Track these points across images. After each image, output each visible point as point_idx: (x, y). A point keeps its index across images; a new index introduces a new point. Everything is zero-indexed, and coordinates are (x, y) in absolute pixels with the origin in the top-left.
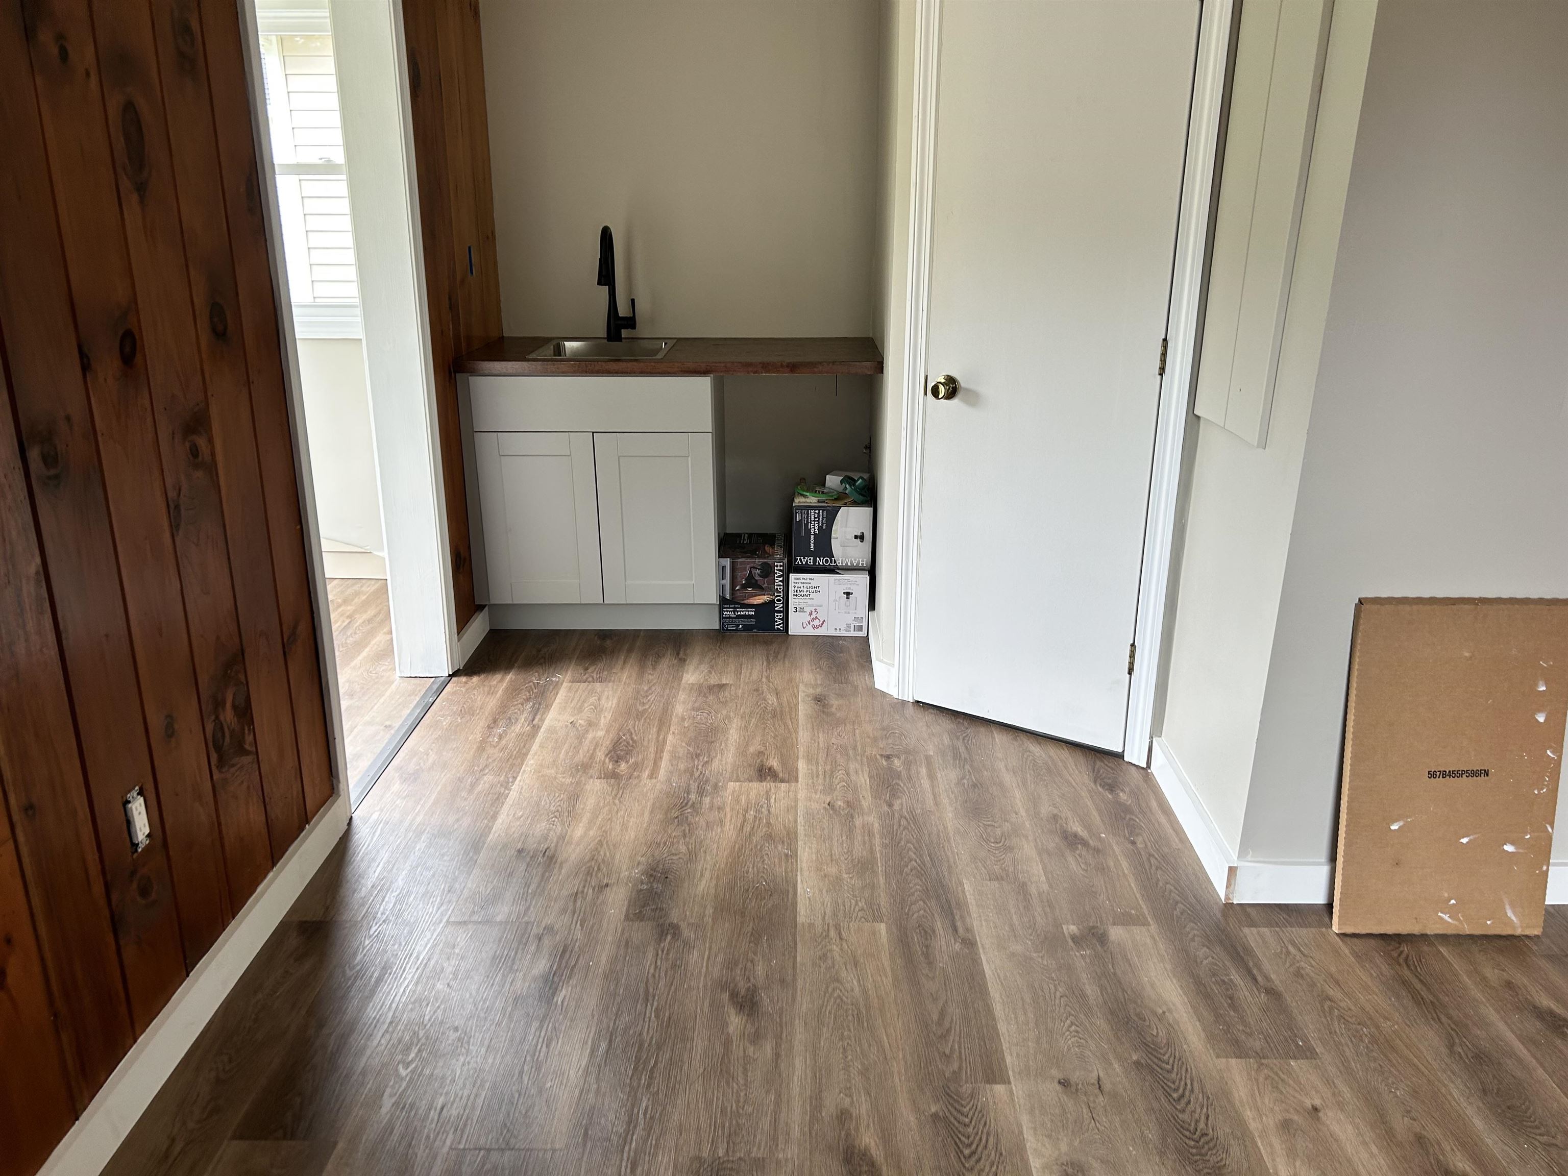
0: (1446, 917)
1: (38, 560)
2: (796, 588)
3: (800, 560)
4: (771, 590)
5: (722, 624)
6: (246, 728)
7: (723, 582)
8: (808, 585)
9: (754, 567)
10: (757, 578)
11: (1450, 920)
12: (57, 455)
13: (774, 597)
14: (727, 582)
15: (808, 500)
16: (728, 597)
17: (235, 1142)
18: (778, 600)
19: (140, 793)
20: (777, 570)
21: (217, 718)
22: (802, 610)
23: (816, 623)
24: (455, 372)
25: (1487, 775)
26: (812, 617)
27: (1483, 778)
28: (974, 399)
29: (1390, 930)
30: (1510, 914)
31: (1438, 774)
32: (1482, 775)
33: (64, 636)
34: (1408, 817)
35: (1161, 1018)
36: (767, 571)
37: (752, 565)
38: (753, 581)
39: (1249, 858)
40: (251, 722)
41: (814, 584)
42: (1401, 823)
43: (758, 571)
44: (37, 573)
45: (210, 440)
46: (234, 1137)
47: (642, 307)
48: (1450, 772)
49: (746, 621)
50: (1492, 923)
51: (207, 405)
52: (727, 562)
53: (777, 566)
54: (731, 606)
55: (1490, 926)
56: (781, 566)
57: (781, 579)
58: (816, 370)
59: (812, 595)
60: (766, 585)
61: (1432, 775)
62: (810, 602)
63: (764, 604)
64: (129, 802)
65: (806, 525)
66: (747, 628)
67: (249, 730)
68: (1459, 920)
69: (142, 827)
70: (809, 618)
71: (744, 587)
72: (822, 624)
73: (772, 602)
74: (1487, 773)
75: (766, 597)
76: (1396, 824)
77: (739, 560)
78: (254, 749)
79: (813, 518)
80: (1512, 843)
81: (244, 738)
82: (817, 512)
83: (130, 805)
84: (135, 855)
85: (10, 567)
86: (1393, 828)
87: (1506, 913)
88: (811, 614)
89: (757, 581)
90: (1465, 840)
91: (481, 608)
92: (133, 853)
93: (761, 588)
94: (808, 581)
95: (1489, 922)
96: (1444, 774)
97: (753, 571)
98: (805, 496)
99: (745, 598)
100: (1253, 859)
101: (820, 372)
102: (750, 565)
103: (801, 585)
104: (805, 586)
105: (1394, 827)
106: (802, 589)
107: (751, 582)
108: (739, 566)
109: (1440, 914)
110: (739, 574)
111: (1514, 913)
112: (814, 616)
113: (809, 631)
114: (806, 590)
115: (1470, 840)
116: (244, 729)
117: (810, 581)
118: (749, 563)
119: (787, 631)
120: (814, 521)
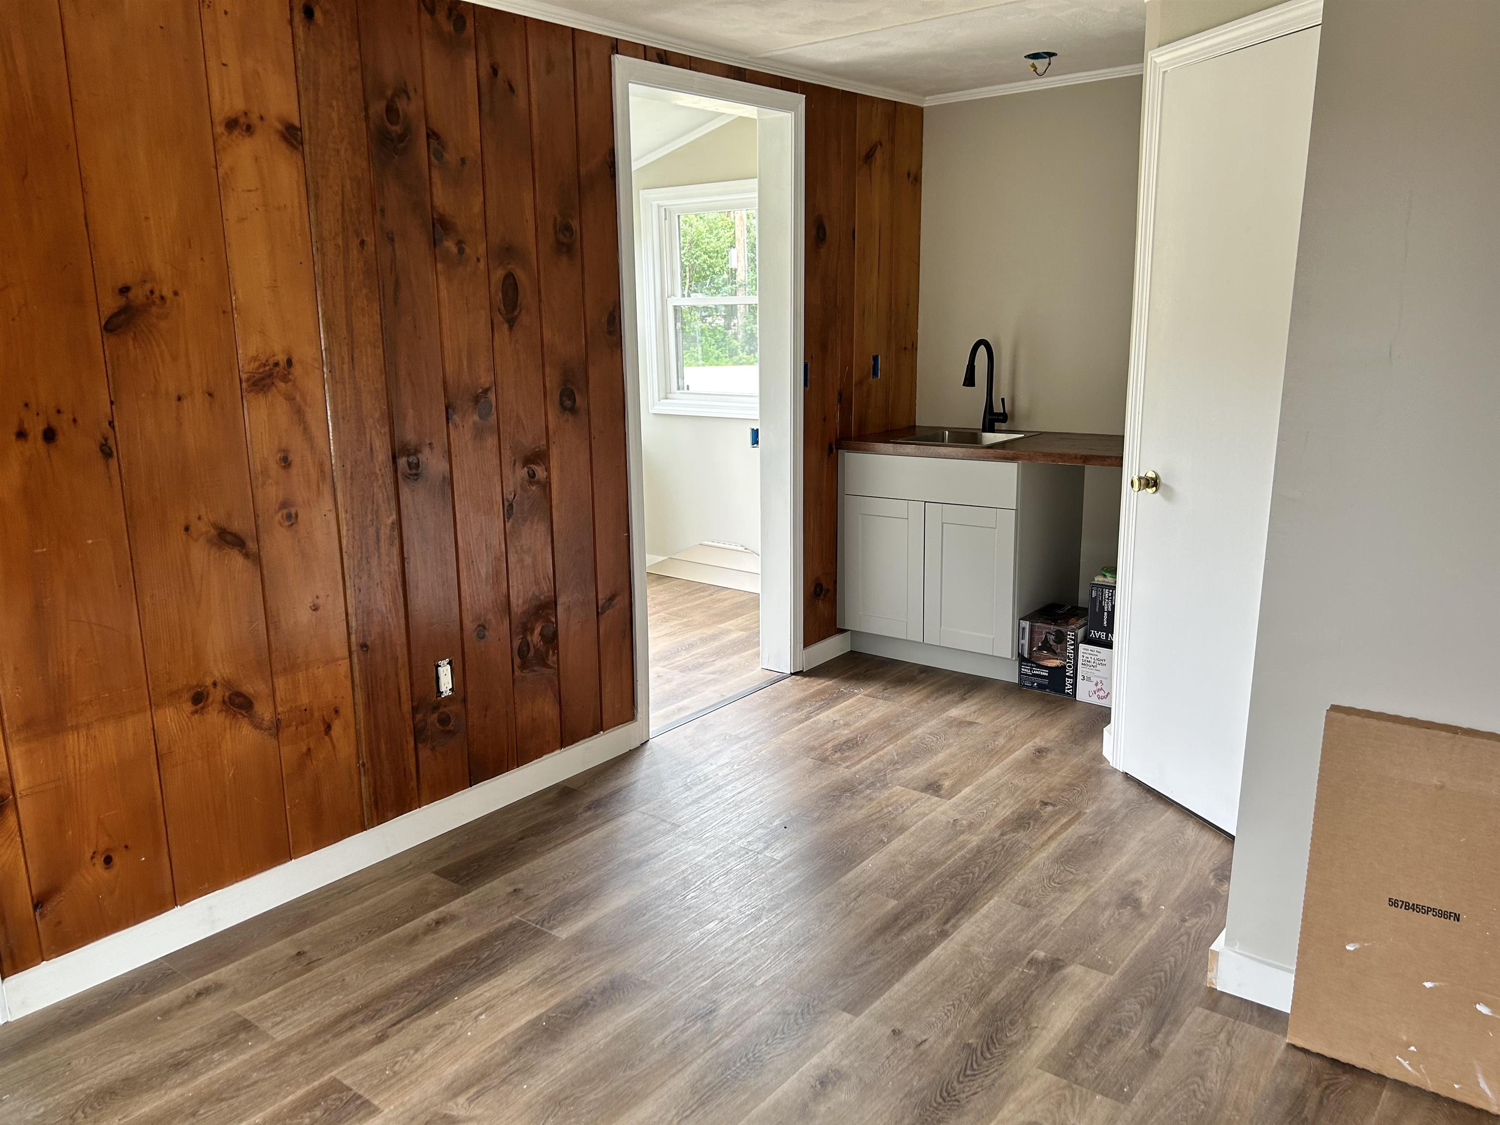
0: (1406, 1064)
1: (394, 517)
2: (1084, 658)
3: (1094, 633)
4: (1065, 657)
5: (1020, 679)
6: (551, 653)
7: (1022, 642)
8: (1096, 657)
9: (1049, 633)
10: (1052, 643)
11: (1410, 1069)
12: (419, 462)
13: (1065, 663)
14: (1026, 642)
15: (1106, 580)
16: (1026, 656)
17: (433, 874)
18: (1069, 666)
19: (450, 663)
20: (1070, 638)
21: (524, 637)
22: (1089, 679)
23: (1101, 693)
24: (837, 449)
25: (1458, 920)
26: (1098, 687)
27: (1452, 922)
28: (1170, 495)
29: (1344, 1057)
30: (1483, 1085)
31: (1400, 903)
32: (1452, 918)
33: (406, 561)
34: (1366, 941)
35: (1029, 1028)
36: (1061, 638)
37: (1047, 630)
38: (1048, 645)
39: (1236, 948)
40: (556, 648)
41: (1100, 656)
42: (1357, 946)
43: (1053, 637)
44: (393, 523)
45: (548, 469)
46: (433, 873)
47: (1022, 403)
48: (1413, 905)
49: (1040, 680)
50: (1461, 1088)
51: (548, 448)
52: (1026, 624)
53: (1069, 635)
54: (1030, 664)
55: (1457, 1091)
56: (1072, 635)
57: (1073, 647)
58: (1106, 463)
59: (1099, 667)
60: (1059, 650)
61: (1393, 903)
62: (1097, 673)
63: (1057, 668)
64: (440, 666)
65: (1101, 602)
66: (1041, 687)
67: (554, 652)
68: (1419, 1071)
69: (446, 683)
70: (1095, 688)
71: (1040, 649)
72: (1107, 696)
73: (1064, 667)
74: (1457, 918)
75: (1058, 661)
76: (1352, 945)
77: (1037, 624)
78: (556, 666)
79: (1107, 597)
80: (1487, 1004)
81: (547, 657)
82: (1111, 591)
83: (439, 668)
84: (439, 698)
85: (375, 517)
86: (1348, 948)
87: (1478, 1083)
88: (1097, 684)
89: (1051, 645)
90: (1428, 985)
91: (843, 631)
92: (437, 697)
93: (1054, 653)
94: (1095, 653)
95: (1456, 1086)
96: (1407, 906)
97: (1049, 636)
98: (1105, 576)
99: (1040, 659)
100: (1240, 951)
101: (1109, 465)
102: (1046, 630)
103: (1089, 656)
104: (1093, 657)
105: (1350, 947)
106: (1090, 659)
107: (1046, 646)
108: (1036, 629)
109: (1397, 1057)
110: (1036, 637)
111: (1487, 1084)
112: (1099, 686)
113: (1094, 700)
114: (1093, 661)
115: (1435, 986)
116: (549, 651)
117: (1097, 654)
118: (1045, 628)
119: (1075, 697)
120: (1108, 599)
